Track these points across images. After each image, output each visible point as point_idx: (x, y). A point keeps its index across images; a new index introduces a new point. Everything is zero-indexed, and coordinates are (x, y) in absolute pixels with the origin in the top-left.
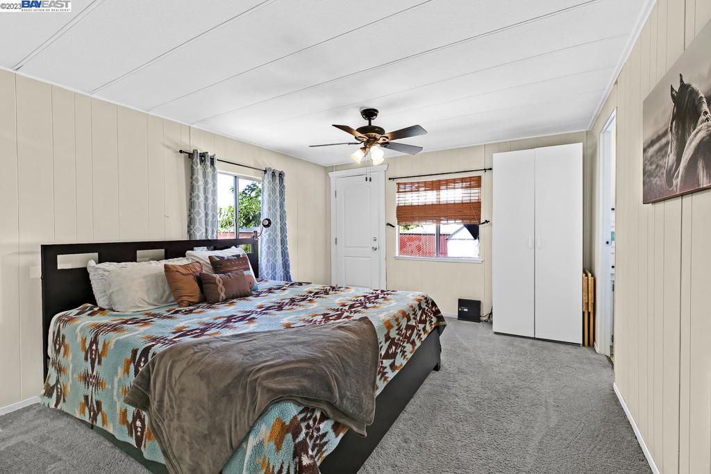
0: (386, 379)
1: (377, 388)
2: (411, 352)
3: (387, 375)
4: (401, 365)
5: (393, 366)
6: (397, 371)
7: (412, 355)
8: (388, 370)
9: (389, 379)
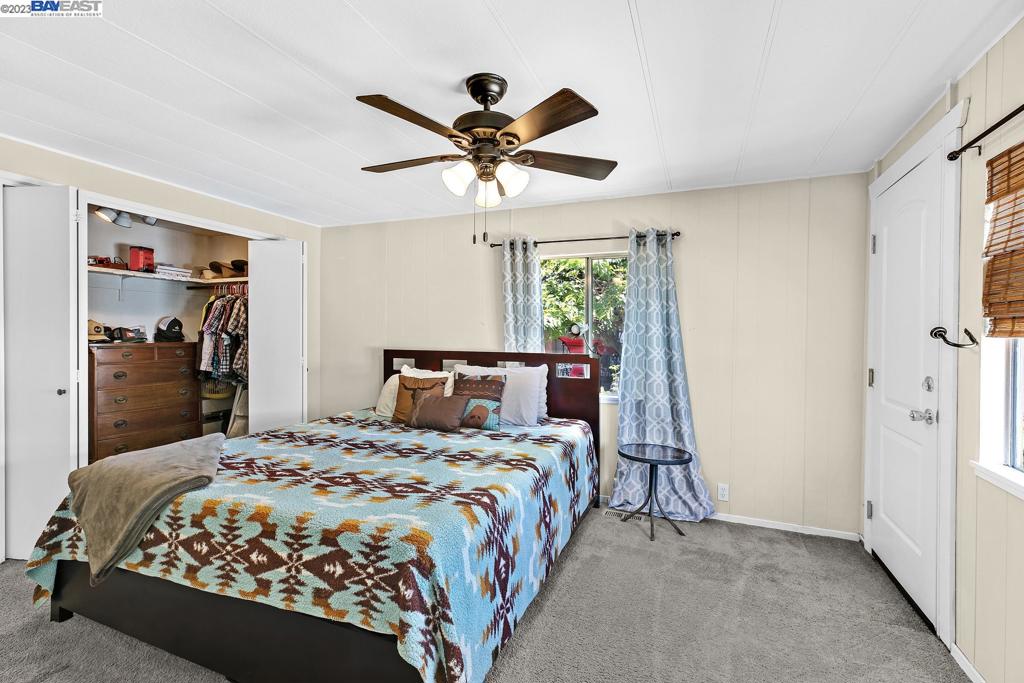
0: (167, 571)
1: (148, 566)
2: (242, 592)
3: (173, 570)
4: (204, 585)
5: (191, 571)
6: (187, 583)
7: (238, 596)
8: (182, 566)
9: (169, 578)
